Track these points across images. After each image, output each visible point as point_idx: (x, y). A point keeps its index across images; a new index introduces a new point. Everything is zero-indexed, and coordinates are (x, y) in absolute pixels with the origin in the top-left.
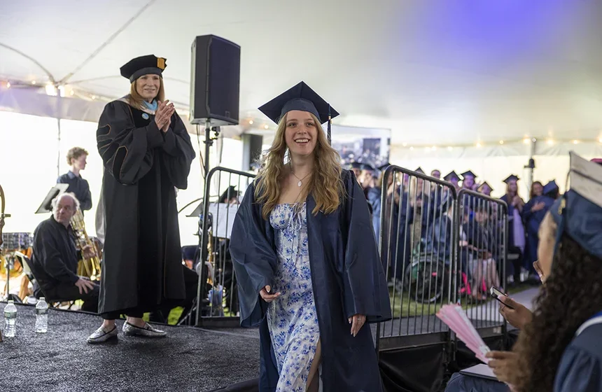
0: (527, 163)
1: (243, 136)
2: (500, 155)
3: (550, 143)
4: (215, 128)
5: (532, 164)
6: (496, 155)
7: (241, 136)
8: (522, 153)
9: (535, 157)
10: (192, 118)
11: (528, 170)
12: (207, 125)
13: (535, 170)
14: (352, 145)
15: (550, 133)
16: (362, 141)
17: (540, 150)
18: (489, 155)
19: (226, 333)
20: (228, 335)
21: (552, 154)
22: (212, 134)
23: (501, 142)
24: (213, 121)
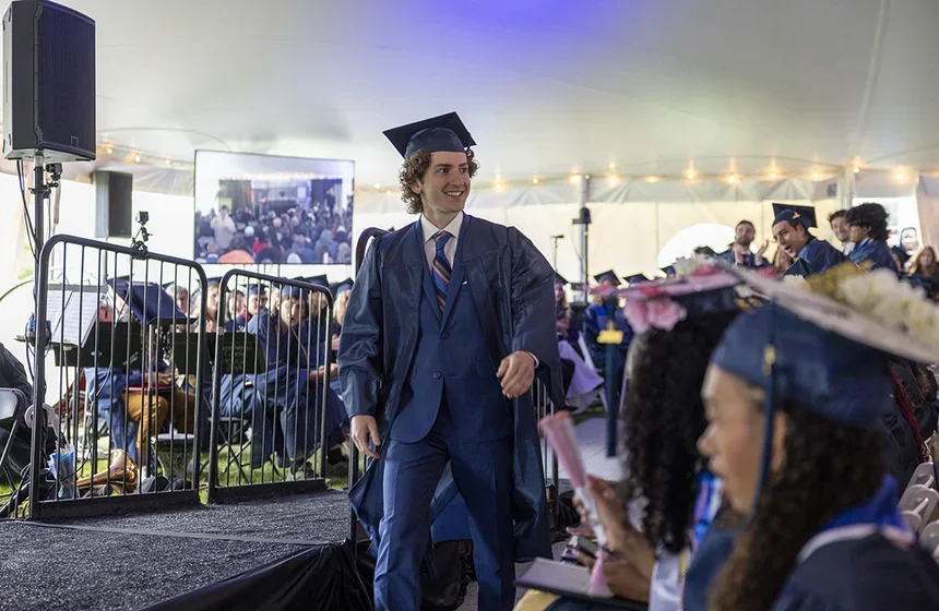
0: (577, 215)
1: (95, 175)
2: (534, 203)
3: (613, 181)
4: (53, 165)
5: (585, 217)
6: (526, 203)
7: (91, 175)
8: (568, 199)
9: (588, 205)
10: (9, 148)
11: (578, 227)
12: (38, 160)
13: (589, 226)
14: (294, 191)
15: (612, 166)
16: (309, 184)
17: (596, 194)
18: (516, 202)
19: (86, 527)
20: (90, 531)
21: (615, 200)
22: (47, 177)
23: (536, 181)
24: (47, 153)
